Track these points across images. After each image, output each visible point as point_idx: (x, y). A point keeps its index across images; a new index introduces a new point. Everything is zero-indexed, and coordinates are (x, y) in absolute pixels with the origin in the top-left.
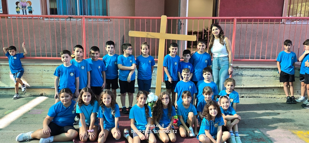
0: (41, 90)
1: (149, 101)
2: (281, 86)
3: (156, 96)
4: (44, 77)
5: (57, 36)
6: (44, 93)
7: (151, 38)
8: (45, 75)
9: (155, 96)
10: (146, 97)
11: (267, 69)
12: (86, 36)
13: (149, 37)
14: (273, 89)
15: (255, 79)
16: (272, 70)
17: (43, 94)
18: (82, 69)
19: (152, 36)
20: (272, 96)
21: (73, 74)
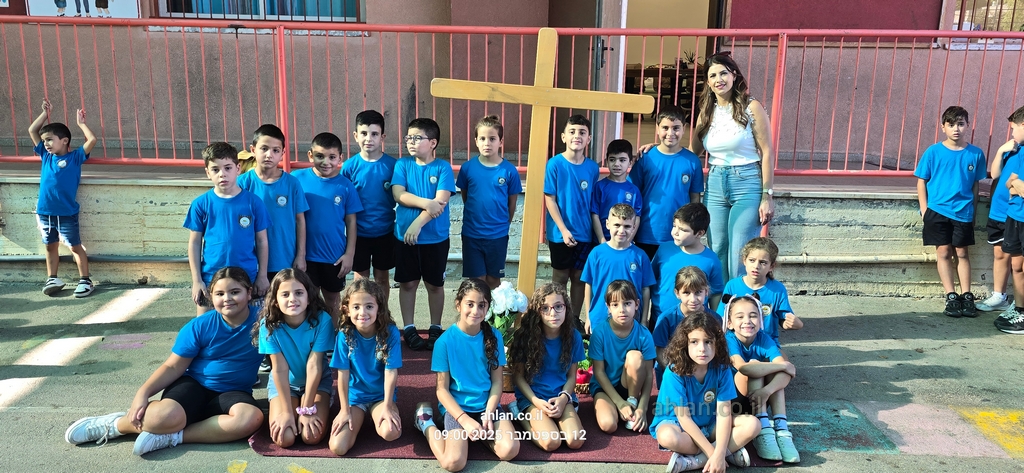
0: (139, 268)
1: (496, 312)
2: (930, 259)
3: (520, 294)
4: (149, 223)
5: (191, 86)
6: (152, 277)
7: (505, 104)
8: (154, 218)
9: (515, 293)
10: (487, 300)
11: (885, 203)
12: (287, 84)
13: (498, 98)
14: (903, 266)
15: (846, 235)
16: (900, 205)
17: (149, 280)
18: (279, 206)
19: (508, 97)
20: (899, 291)
21: (248, 220)
